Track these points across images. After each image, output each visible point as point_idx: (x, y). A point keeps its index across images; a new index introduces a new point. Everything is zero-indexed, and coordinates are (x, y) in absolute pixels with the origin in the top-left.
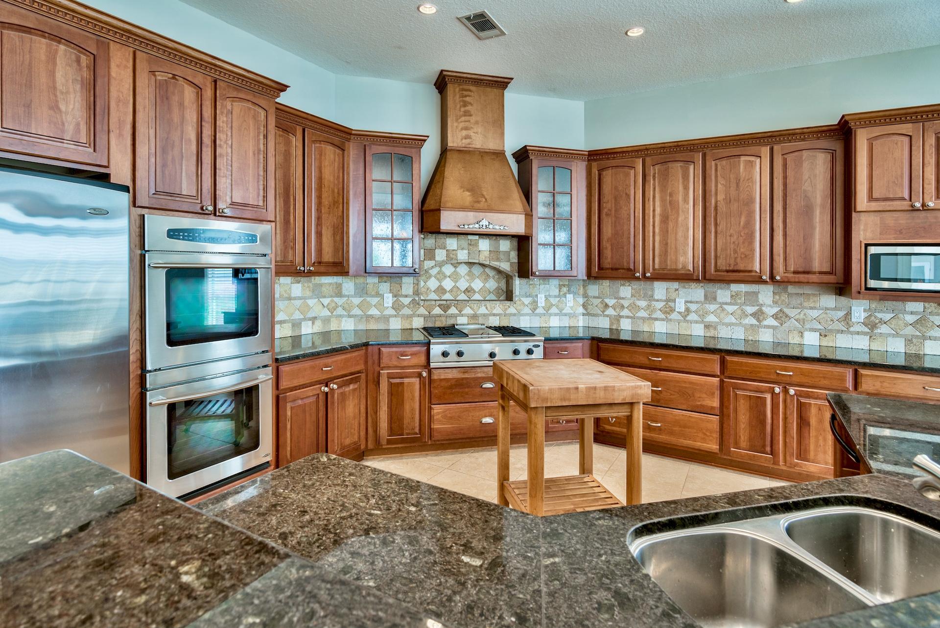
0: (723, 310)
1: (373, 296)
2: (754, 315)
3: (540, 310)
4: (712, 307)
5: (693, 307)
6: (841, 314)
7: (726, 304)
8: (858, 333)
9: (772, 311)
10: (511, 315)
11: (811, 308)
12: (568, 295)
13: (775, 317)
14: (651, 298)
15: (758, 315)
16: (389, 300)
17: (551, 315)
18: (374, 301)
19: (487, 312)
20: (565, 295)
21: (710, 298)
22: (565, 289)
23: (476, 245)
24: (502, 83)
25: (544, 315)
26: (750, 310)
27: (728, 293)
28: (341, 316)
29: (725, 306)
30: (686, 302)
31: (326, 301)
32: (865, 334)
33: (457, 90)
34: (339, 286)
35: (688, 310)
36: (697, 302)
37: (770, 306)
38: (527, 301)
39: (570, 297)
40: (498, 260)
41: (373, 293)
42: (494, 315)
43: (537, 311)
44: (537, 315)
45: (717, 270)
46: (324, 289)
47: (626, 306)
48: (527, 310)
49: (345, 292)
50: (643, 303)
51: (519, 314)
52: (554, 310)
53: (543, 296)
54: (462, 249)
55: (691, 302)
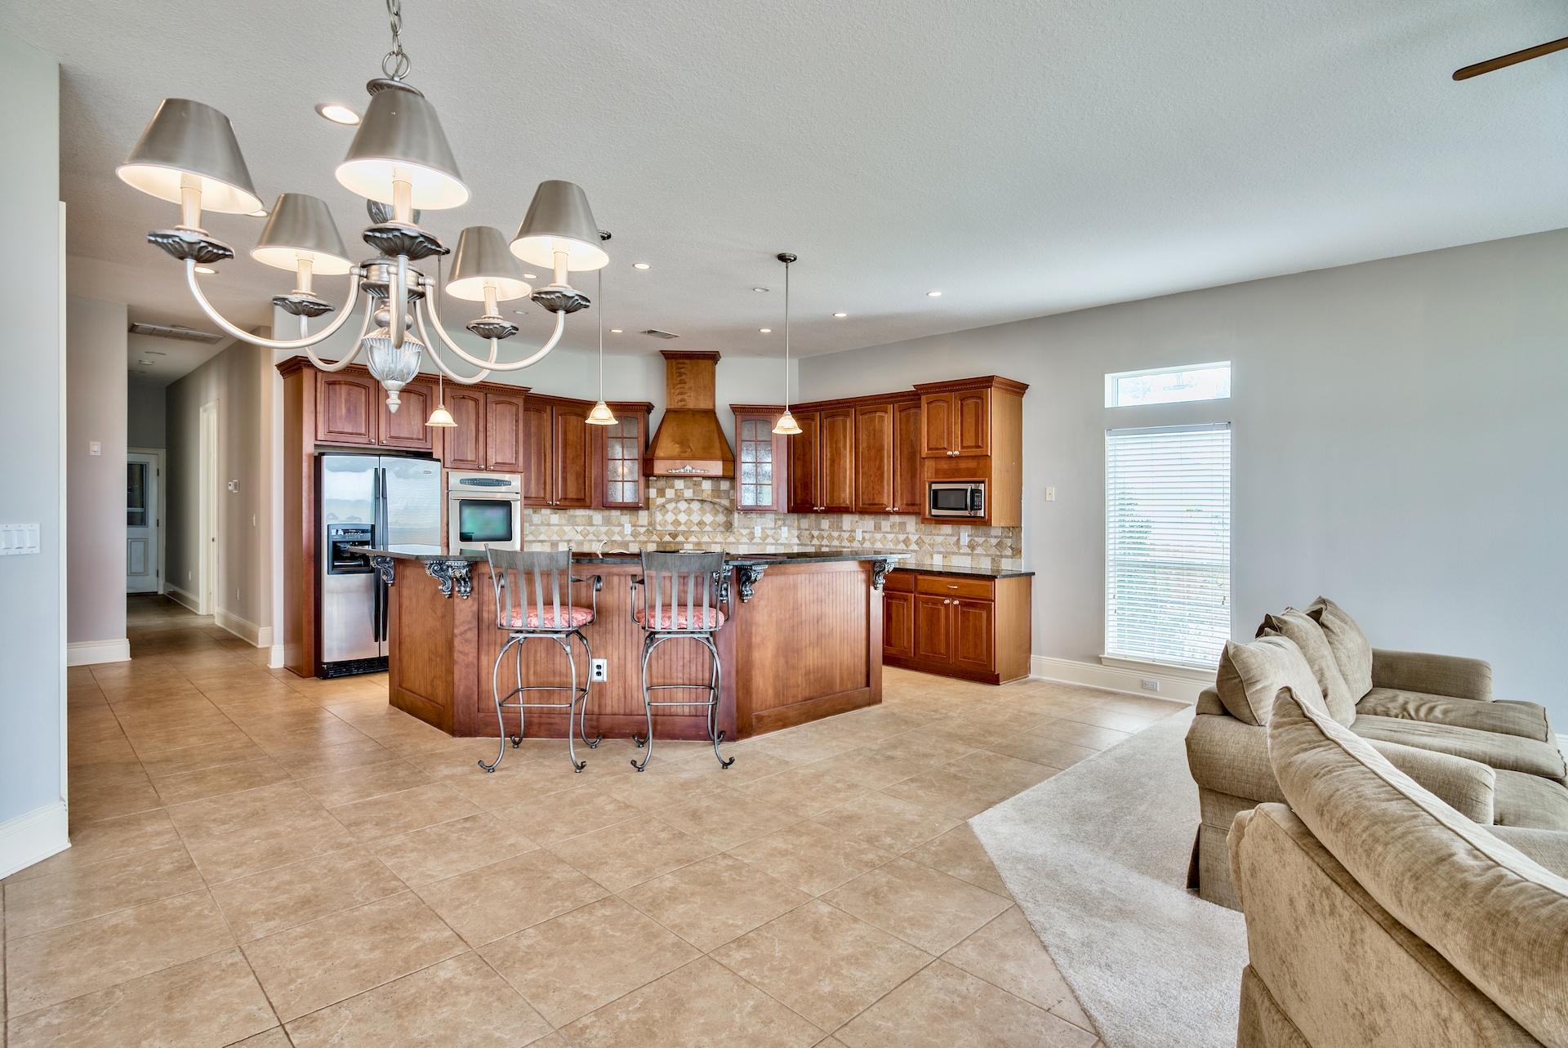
0: (885, 538)
1: (615, 526)
2: (904, 541)
3: (756, 540)
4: (878, 536)
5: (867, 536)
6: (955, 539)
7: (887, 533)
8: (964, 554)
9: (914, 538)
10: (730, 543)
11: (938, 535)
12: (782, 528)
13: (917, 543)
14: (840, 529)
15: (906, 542)
16: (628, 529)
17: (767, 544)
18: (617, 529)
19: (709, 540)
20: (780, 527)
21: (878, 528)
22: (780, 523)
23: (700, 485)
24: (714, 357)
25: (760, 544)
26: (902, 537)
27: (888, 524)
28: (591, 541)
29: (886, 535)
30: (863, 532)
31: (579, 529)
32: (968, 554)
33: (674, 364)
34: (590, 517)
35: (864, 538)
36: (870, 532)
37: (914, 534)
38: (745, 532)
39: (784, 529)
40: (719, 497)
41: (616, 523)
42: (716, 543)
43: (755, 541)
44: (754, 544)
45: (863, 504)
46: (577, 519)
47: (825, 536)
48: (745, 540)
49: (595, 522)
50: (836, 534)
51: (738, 543)
52: (770, 540)
53: (759, 528)
54: (688, 488)
55: (866, 532)
